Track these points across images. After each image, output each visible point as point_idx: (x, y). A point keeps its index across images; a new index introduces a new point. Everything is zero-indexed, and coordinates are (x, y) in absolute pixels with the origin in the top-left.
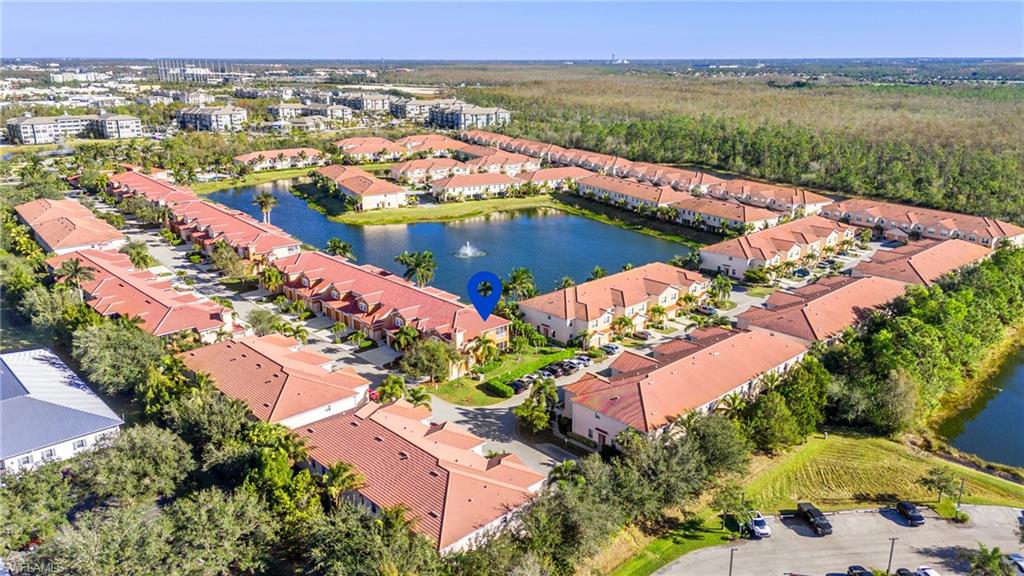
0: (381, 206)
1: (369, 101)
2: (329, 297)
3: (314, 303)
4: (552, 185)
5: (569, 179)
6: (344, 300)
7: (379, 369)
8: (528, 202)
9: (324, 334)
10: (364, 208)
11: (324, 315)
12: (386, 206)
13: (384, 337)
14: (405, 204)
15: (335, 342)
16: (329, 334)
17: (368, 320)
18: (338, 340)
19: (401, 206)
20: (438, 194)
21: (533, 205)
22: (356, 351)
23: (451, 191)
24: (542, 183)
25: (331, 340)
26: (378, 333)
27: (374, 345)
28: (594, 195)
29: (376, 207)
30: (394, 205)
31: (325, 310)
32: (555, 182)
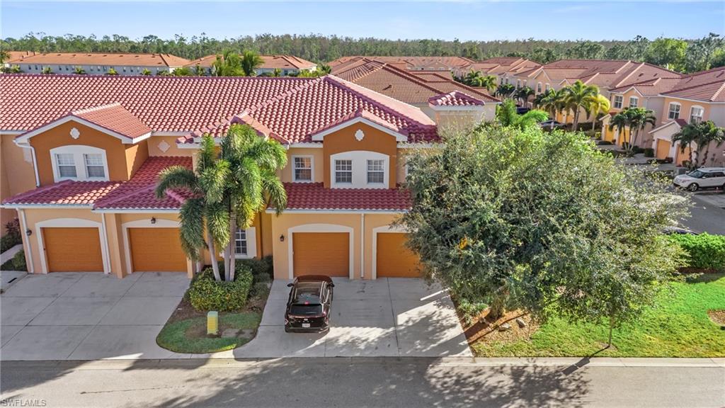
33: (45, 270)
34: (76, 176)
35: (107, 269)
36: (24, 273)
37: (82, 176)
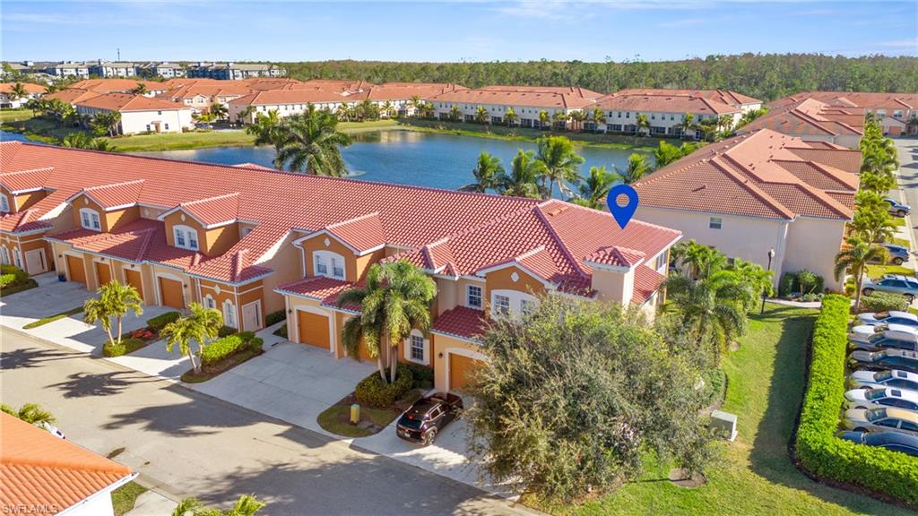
0: (153, 128)
1: (109, 69)
2: (71, 228)
3: (25, 248)
4: (396, 106)
5: (415, 99)
6: (118, 229)
7: (312, 441)
8: (367, 126)
9: (62, 331)
10: (125, 131)
11: (62, 278)
12: (162, 128)
13: (276, 318)
14: (191, 127)
15: (103, 352)
16: (80, 327)
17: (217, 271)
18: (116, 343)
19: (185, 130)
20: (242, 115)
21: (375, 129)
22: (190, 376)
23: (260, 109)
24: (381, 104)
25: (88, 349)
26: (252, 308)
27: (250, 350)
28: (459, 113)
29: (145, 129)
30: (175, 128)
31: (62, 266)
32: (397, 103)
33: (297, 341)
34: (326, 273)
35: (332, 351)
36: (285, 339)
37: (330, 274)
